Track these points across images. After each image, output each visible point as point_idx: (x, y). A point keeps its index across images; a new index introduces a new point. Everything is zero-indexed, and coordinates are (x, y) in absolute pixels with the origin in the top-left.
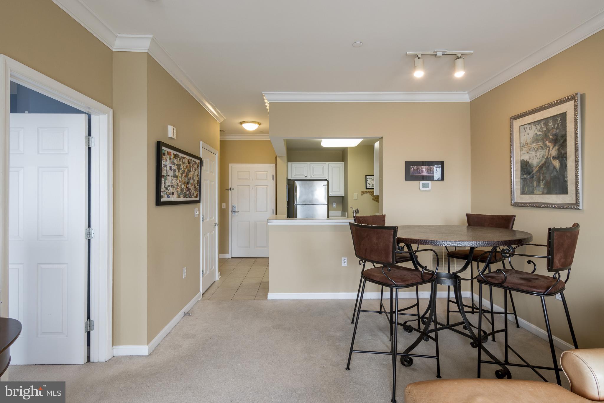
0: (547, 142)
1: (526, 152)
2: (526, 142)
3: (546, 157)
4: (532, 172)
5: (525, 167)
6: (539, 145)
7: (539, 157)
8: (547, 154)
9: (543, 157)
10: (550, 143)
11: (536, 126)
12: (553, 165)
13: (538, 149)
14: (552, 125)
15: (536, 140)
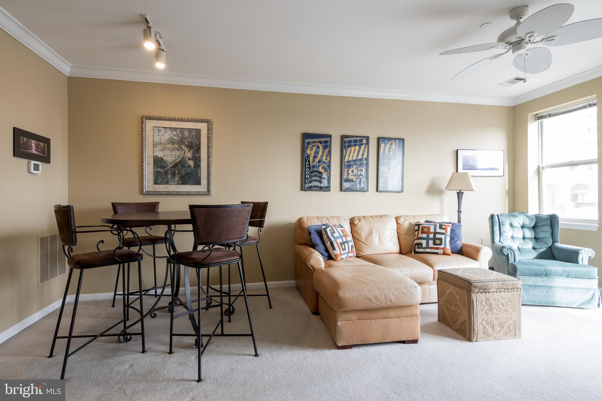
0: (183, 146)
1: (160, 150)
2: (161, 142)
3: (181, 157)
4: (167, 167)
5: (158, 162)
6: (175, 147)
7: (174, 156)
8: (183, 155)
9: (179, 157)
10: (186, 148)
11: (172, 131)
12: (188, 164)
13: (173, 150)
14: (187, 135)
15: (172, 142)
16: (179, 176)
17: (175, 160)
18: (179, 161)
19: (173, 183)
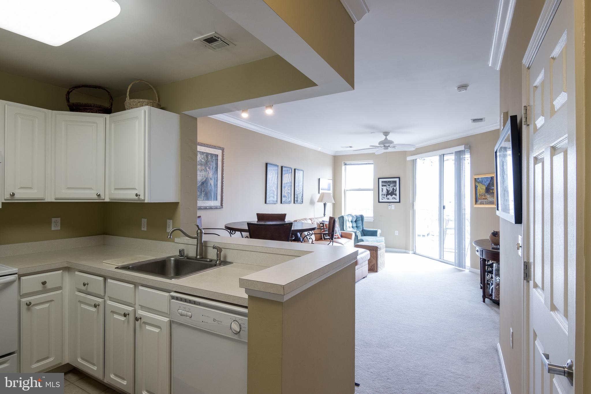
9: (205, 177)
10: (209, 169)
12: (210, 183)
16: (204, 193)
17: (202, 179)
18: (205, 180)
19: (200, 199)
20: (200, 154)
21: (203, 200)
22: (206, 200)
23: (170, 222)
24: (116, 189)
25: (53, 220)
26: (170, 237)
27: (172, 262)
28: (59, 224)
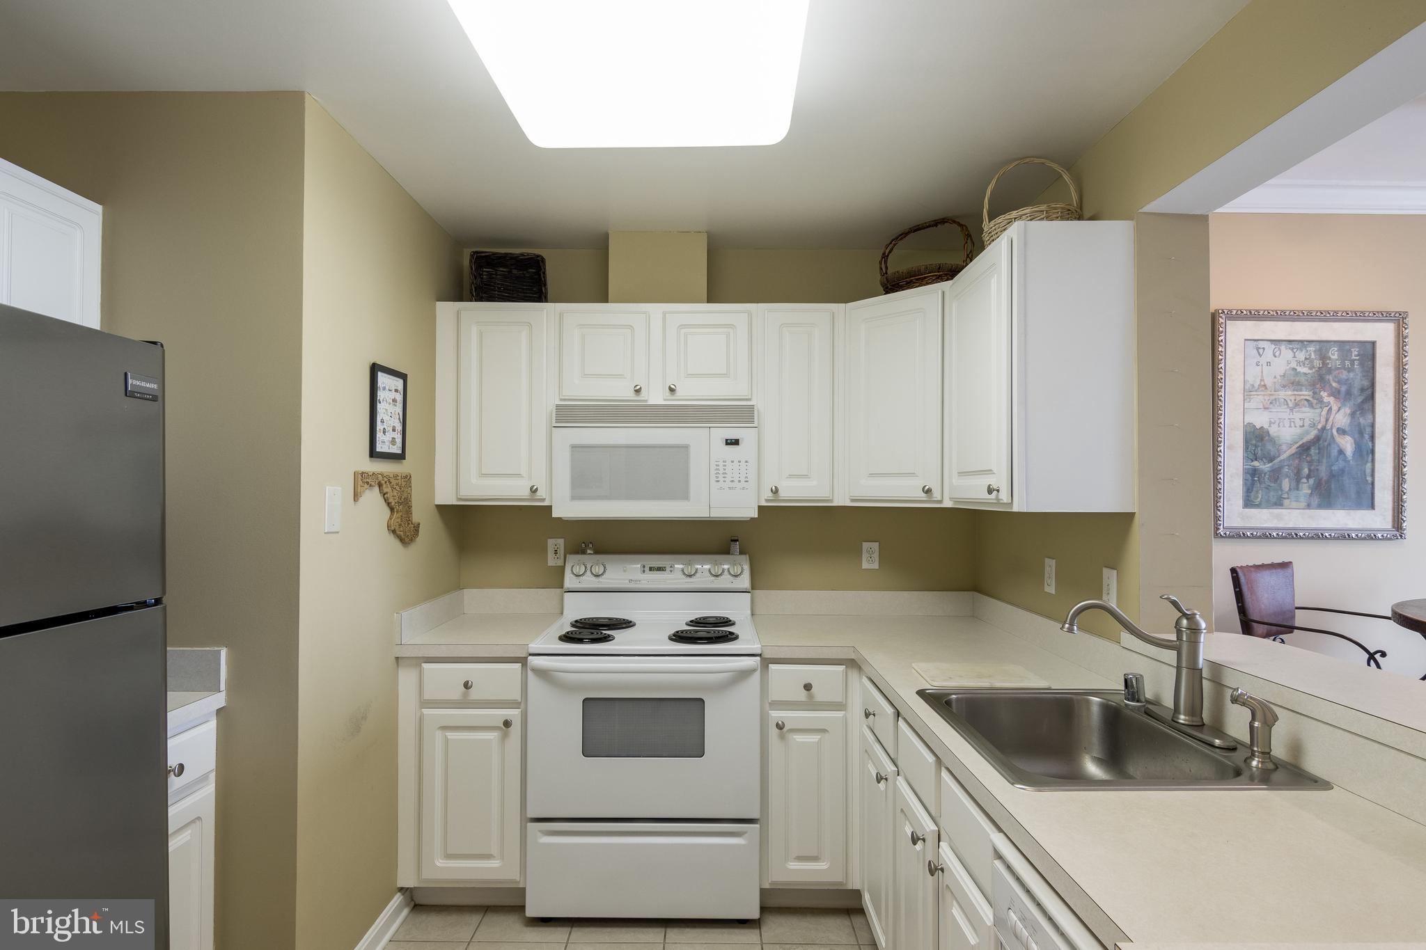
0: (1324, 394)
1: (1262, 407)
2: (1263, 383)
3: (1319, 427)
4: (1279, 456)
5: (1256, 441)
6: (1302, 397)
7: (1299, 423)
8: (1323, 420)
9: (1313, 425)
10: (1332, 398)
11: (1295, 350)
12: (1339, 446)
13: (1297, 405)
14: (1337, 360)
15: (1293, 383)
16: (1311, 481)
17: (1301, 437)
18: (1313, 437)
19: (1294, 504)
20: (1292, 349)
21: (1309, 506)
22: (1320, 507)
23: (1110, 577)
24: (962, 474)
25: (866, 545)
26: (1068, 628)
27: (1095, 710)
28: (876, 556)
